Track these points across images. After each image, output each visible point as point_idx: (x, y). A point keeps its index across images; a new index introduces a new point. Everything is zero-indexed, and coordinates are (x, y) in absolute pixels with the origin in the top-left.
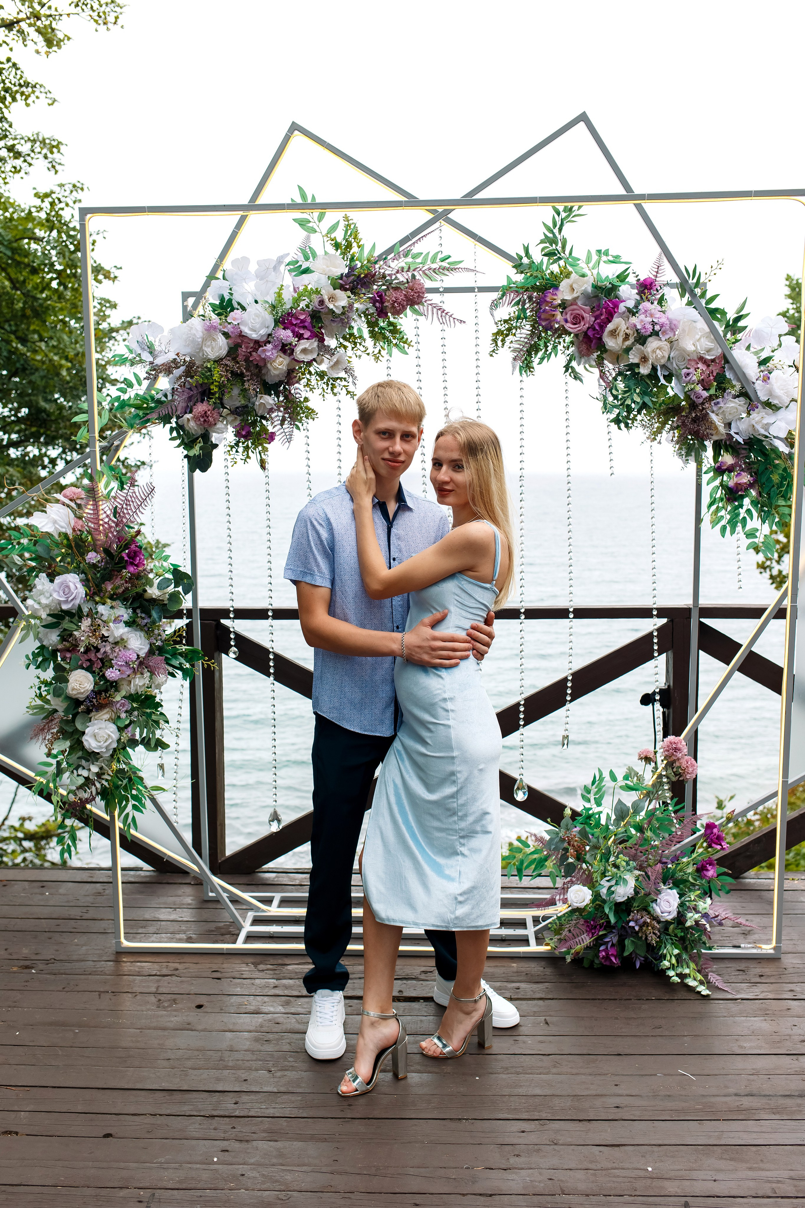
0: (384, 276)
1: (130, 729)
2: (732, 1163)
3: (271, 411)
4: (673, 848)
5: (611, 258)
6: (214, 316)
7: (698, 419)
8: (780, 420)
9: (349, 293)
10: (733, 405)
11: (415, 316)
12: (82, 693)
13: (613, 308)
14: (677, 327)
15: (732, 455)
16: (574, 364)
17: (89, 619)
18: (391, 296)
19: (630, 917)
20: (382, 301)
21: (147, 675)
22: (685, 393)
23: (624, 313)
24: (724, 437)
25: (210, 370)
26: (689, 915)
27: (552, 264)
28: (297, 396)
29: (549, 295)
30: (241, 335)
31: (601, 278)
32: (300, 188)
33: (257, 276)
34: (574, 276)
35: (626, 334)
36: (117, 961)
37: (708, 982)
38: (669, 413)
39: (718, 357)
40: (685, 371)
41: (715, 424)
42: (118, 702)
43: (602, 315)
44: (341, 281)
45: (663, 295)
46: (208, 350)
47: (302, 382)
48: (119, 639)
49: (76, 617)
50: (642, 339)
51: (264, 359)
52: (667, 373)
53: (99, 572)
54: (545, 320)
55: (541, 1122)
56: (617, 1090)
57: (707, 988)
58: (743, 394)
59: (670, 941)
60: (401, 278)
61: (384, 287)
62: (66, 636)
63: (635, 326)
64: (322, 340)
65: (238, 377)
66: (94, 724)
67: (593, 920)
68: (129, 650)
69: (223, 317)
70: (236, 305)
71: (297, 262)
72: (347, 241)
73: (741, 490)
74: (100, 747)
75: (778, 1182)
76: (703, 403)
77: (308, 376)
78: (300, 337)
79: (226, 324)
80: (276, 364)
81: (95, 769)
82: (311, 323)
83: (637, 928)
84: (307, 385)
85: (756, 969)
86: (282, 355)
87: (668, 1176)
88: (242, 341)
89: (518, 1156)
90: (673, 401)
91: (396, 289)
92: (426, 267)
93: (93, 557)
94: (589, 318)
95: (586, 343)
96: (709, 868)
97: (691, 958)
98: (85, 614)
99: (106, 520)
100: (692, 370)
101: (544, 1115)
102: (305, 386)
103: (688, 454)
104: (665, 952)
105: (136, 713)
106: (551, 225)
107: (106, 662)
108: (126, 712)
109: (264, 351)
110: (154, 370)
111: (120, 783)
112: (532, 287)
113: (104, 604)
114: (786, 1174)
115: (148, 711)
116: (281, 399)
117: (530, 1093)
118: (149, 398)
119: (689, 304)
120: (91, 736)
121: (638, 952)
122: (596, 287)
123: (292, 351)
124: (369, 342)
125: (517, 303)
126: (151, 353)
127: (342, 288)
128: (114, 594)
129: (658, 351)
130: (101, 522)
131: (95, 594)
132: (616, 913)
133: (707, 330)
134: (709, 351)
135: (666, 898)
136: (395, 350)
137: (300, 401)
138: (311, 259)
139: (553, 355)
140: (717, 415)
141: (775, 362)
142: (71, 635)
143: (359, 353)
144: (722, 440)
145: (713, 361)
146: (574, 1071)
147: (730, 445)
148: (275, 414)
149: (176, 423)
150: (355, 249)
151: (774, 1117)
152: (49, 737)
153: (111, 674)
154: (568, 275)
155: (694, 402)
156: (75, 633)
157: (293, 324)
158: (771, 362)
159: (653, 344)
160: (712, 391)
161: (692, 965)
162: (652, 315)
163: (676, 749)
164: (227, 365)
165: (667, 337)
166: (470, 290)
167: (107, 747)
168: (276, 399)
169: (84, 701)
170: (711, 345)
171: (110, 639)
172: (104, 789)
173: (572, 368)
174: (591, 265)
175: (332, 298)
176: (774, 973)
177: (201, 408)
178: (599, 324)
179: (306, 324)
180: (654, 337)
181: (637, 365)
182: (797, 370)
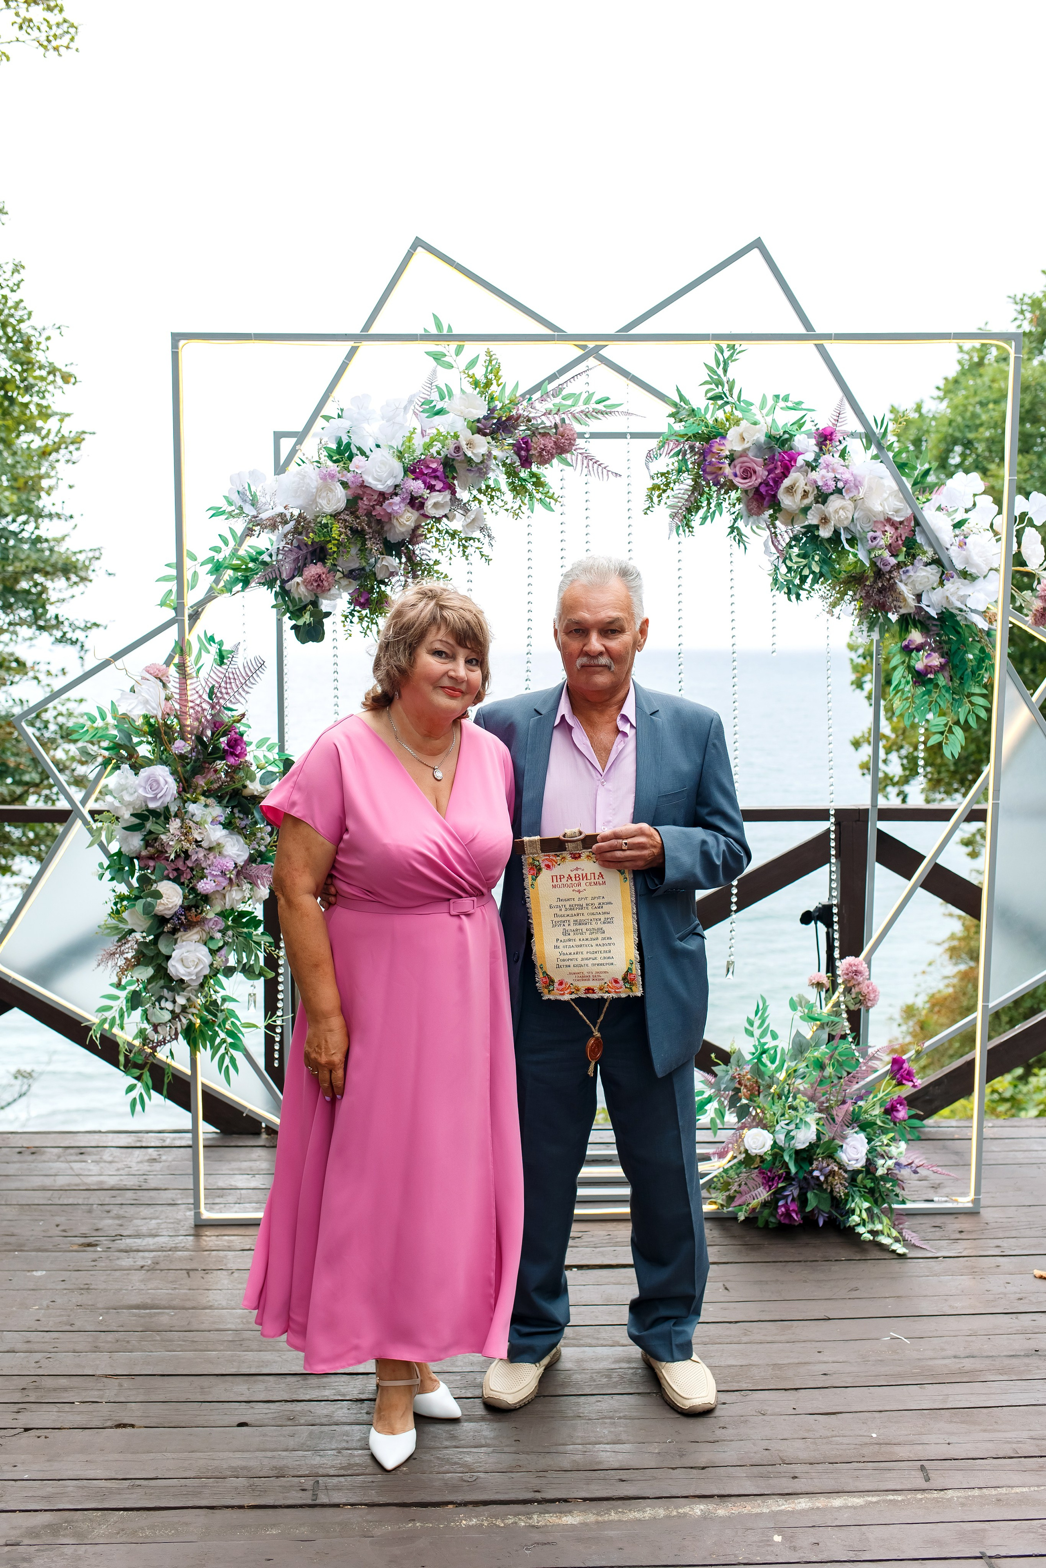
0: (529, 420)
1: (223, 952)
2: (963, 1425)
3: (392, 574)
4: (857, 1086)
5: (790, 404)
6: (330, 463)
7: (885, 590)
8: (979, 591)
9: (489, 438)
10: (924, 574)
11: (562, 466)
12: (169, 909)
13: (790, 461)
14: (861, 485)
15: (921, 632)
16: (740, 524)
17: (178, 820)
18: (538, 443)
19: (814, 1166)
20: (528, 450)
21: (246, 886)
22: (871, 559)
23: (802, 467)
24: (912, 611)
25: (326, 526)
26: (881, 1162)
27: (718, 409)
28: (423, 557)
29: (716, 445)
30: (363, 486)
31: (777, 426)
32: (435, 316)
33: (383, 418)
34: (743, 423)
35: (805, 491)
36: (197, 1235)
37: (904, 1240)
38: (850, 582)
39: (908, 519)
40: (871, 534)
41: (903, 595)
42: (211, 919)
43: (776, 468)
44: (479, 425)
45: (846, 447)
46: (323, 502)
47: (428, 541)
48: (214, 844)
49: (162, 818)
50: (822, 497)
51: (390, 514)
52: (849, 537)
53: (188, 764)
54: (711, 473)
55: (742, 1393)
56: (821, 1357)
57: (904, 1246)
58: (936, 562)
59: (858, 1194)
60: (549, 422)
61: (529, 432)
62: (150, 840)
63: (815, 482)
64: (454, 493)
65: (357, 534)
66: (181, 947)
67: (770, 1171)
68: (225, 857)
69: (341, 464)
70: (355, 451)
71: (432, 401)
72: (486, 377)
73: (931, 672)
74: (190, 974)
75: (1019, 1442)
76: (890, 572)
77: (436, 535)
78: (431, 488)
79: (345, 472)
80: (401, 520)
81: (181, 1000)
82: (444, 472)
83: (822, 1178)
84: (436, 546)
85: (953, 1225)
86: (410, 509)
87: (896, 1441)
88: (364, 493)
89: (723, 1428)
90: (855, 567)
91: (544, 435)
92: (577, 409)
93: (181, 747)
94: (762, 472)
95: (757, 500)
96: (899, 1107)
97: (883, 1212)
98: (173, 814)
99: (198, 702)
100: (879, 534)
101: (744, 1386)
102: (433, 547)
103: (870, 629)
104: (853, 1205)
105: (230, 933)
106: (713, 364)
107: (199, 872)
108: (219, 931)
109: (391, 504)
110: (258, 525)
111: (210, 1017)
112: (694, 435)
113: (194, 802)
114: (1025, 1434)
115: (245, 930)
116: (404, 560)
117: (723, 1364)
118: (247, 558)
119: (875, 457)
120: (177, 961)
121: (821, 1207)
122: (770, 437)
123: (422, 506)
124: (509, 496)
125: (677, 454)
126: (253, 505)
127: (480, 431)
128: (209, 790)
129: (841, 512)
130: (190, 704)
131: (184, 790)
132: (796, 1162)
133: (895, 487)
134: (897, 511)
135: (852, 1143)
136: (538, 506)
137: (428, 564)
138: (447, 399)
139: (717, 513)
140: (906, 584)
141: (970, 525)
142: (156, 839)
143: (495, 508)
144: (910, 614)
145: (901, 523)
146: (769, 1339)
147: (919, 621)
148: (397, 578)
149: (282, 587)
150: (494, 387)
151: (1002, 1378)
152: (121, 962)
153: (205, 886)
154: (737, 422)
155: (880, 570)
156: (163, 837)
157: (423, 474)
158: (966, 525)
159: (835, 503)
160: (901, 558)
161: (885, 1220)
162: (834, 471)
163: (857, 972)
164: (345, 520)
165: (851, 495)
166: (622, 435)
167: (197, 974)
168: (397, 560)
169: (171, 918)
170: (900, 504)
171: (205, 844)
172: (191, 1025)
173: (738, 528)
174: (764, 412)
175: (470, 444)
176: (975, 1229)
177: (313, 570)
178: (774, 480)
179: (438, 474)
180: (836, 495)
181: (817, 527)
182: (996, 534)
